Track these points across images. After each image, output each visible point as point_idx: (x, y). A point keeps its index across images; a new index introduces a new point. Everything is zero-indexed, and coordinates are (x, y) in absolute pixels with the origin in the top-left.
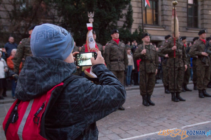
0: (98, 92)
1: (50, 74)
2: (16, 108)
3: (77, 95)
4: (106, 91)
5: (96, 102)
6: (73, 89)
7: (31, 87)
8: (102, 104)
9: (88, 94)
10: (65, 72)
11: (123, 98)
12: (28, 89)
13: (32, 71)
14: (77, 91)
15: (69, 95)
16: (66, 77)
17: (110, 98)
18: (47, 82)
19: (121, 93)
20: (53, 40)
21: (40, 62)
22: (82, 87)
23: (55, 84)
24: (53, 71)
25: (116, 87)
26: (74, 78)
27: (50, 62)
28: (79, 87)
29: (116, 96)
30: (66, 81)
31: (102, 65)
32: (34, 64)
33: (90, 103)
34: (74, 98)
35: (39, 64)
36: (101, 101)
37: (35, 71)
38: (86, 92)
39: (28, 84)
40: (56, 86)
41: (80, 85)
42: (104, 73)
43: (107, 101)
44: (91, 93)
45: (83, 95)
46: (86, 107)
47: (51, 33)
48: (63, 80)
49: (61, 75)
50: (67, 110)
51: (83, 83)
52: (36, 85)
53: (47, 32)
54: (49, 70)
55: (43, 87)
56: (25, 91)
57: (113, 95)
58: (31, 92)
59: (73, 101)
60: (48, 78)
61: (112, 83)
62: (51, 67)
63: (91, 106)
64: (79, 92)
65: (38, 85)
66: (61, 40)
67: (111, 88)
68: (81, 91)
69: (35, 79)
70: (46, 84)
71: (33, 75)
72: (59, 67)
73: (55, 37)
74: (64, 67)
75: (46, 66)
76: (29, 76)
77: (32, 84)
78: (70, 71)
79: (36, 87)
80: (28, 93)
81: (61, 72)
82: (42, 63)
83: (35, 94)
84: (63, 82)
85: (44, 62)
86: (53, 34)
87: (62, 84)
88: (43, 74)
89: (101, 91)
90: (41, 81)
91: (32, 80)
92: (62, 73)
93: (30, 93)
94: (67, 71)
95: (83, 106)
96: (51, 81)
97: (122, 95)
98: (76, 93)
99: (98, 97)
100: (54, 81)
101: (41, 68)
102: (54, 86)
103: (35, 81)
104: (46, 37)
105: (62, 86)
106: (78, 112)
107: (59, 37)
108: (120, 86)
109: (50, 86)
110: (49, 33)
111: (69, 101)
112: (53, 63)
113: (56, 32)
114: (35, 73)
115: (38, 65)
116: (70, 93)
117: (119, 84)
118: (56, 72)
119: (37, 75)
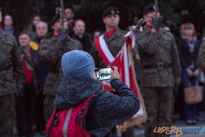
0: (120, 102)
1: (85, 88)
2: (56, 115)
3: (105, 104)
4: (125, 101)
5: (119, 109)
6: (102, 99)
7: (72, 98)
8: (123, 111)
9: (114, 103)
10: (95, 87)
11: (138, 106)
12: (70, 100)
13: (73, 86)
14: (105, 101)
15: (100, 104)
16: (96, 91)
17: (129, 106)
18: (84, 94)
19: (136, 102)
20: (83, 63)
21: (79, 79)
22: (109, 98)
23: (90, 96)
24: (87, 86)
25: (132, 98)
26: (102, 92)
27: (85, 80)
28: (107, 98)
29: (133, 104)
30: (97, 93)
31: (119, 80)
32: (73, 81)
33: (115, 110)
34: (103, 106)
35: (78, 81)
36: (123, 108)
37: (75, 86)
38: (111, 101)
39: (70, 96)
40: (91, 97)
41: (107, 97)
42: (122, 86)
43: (127, 108)
44: (115, 102)
45: (110, 103)
46: (112, 113)
47: (81, 58)
48: (95, 93)
49: (93, 89)
50: (97, 116)
51: (109, 95)
52: (76, 96)
53: (78, 58)
54: (85, 86)
55: (81, 98)
56: (67, 101)
57: (130, 104)
58: (71, 101)
59: (103, 109)
60: (84, 91)
61: (129, 94)
62: (86, 83)
63: (115, 113)
64: (107, 101)
65: (78, 96)
66: (88, 62)
67: (129, 98)
68: (108, 100)
69: (75, 92)
70: (83, 95)
71: (74, 89)
72: (91, 83)
73: (84, 61)
74: (94, 83)
75: (83, 82)
76: (71, 90)
77: (73, 96)
78: (98, 86)
79: (76, 98)
80: (70, 102)
81: (92, 87)
82: (80, 80)
83: (76, 103)
84: (95, 94)
85: (81, 79)
86: (82, 59)
87: (95, 95)
88: (81, 88)
89: (122, 101)
90: (80, 93)
91: (74, 93)
92: (94, 88)
93: (71, 103)
94: (97, 86)
95: (110, 112)
96: (87, 93)
97: (137, 103)
98: (105, 102)
99: (120, 105)
100: (88, 93)
101: (79, 84)
102: (89, 97)
103: (75, 93)
104: (77, 62)
105: (95, 97)
106: (106, 117)
107: (86, 60)
108: (135, 97)
109: (86, 97)
110: (79, 58)
111: (100, 108)
112: (87, 80)
113: (84, 57)
114: (76, 87)
115: (76, 81)
116: (100, 103)
117: (135, 95)
118: (89, 87)
119: (77, 89)
